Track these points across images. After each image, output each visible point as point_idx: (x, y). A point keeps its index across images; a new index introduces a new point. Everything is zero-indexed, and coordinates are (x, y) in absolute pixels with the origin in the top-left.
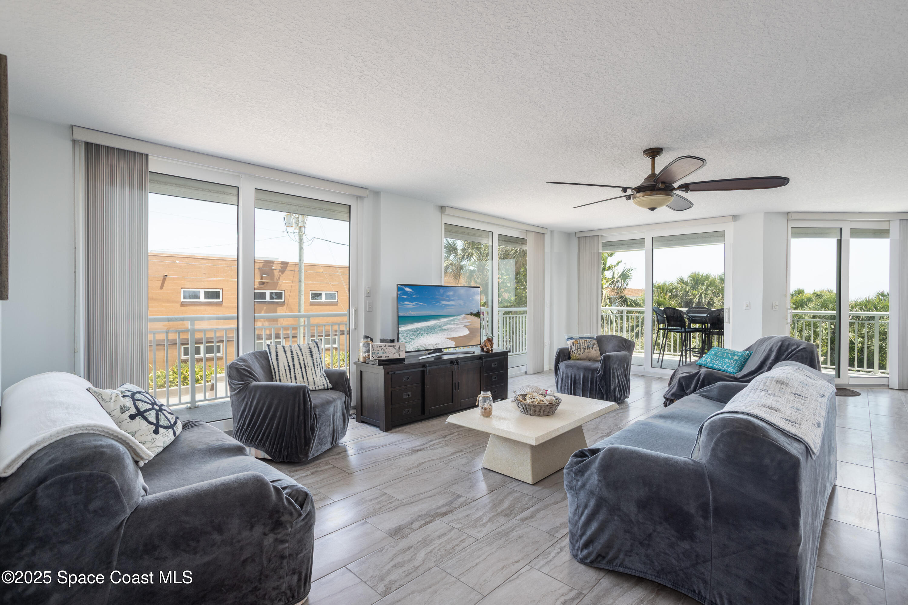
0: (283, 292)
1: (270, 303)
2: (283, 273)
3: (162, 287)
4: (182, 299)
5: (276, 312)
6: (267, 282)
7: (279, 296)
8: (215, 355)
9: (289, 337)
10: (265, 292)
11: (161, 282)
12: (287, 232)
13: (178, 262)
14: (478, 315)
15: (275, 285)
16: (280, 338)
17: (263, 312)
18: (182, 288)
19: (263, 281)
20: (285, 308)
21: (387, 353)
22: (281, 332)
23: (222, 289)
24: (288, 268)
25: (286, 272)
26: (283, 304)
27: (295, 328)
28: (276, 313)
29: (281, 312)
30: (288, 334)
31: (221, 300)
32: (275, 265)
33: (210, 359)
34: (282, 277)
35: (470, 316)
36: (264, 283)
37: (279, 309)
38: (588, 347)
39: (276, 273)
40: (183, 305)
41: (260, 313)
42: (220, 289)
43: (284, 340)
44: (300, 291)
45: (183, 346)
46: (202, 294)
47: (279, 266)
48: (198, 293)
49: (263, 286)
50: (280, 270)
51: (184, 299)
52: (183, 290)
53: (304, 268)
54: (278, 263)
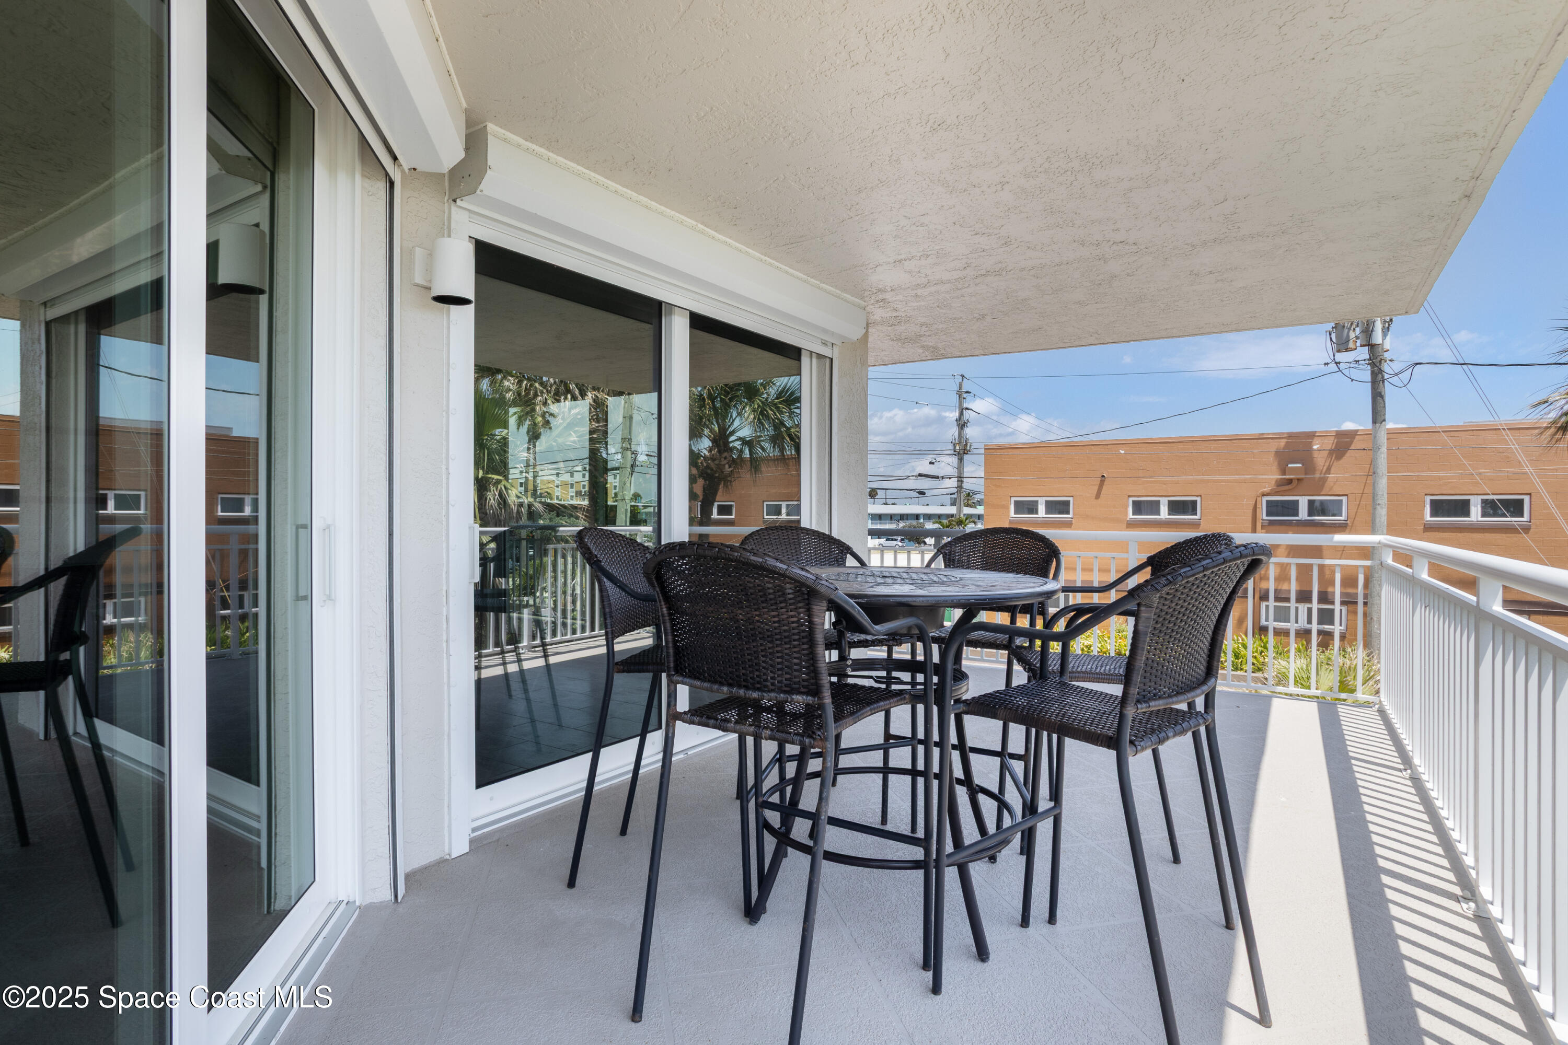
0: (1343, 499)
1: (1306, 523)
2: (1340, 456)
3: (1098, 496)
4: (1131, 516)
6: (1299, 480)
7: (1333, 507)
10: (1298, 501)
11: (1096, 488)
12: (1337, 363)
13: (1123, 452)
15: (1319, 486)
18: (1129, 496)
19: (1287, 477)
23: (1201, 496)
24: (1355, 445)
25: (1347, 453)
31: (1199, 516)
32: (1316, 442)
34: (1337, 466)
36: (1290, 481)
39: (1320, 460)
42: (1198, 496)
46: (1164, 506)
47: (1330, 443)
48: (1158, 503)
49: (1290, 487)
50: (1331, 452)
51: (1134, 514)
52: (1131, 499)
53: (1383, 438)
54: (1325, 435)
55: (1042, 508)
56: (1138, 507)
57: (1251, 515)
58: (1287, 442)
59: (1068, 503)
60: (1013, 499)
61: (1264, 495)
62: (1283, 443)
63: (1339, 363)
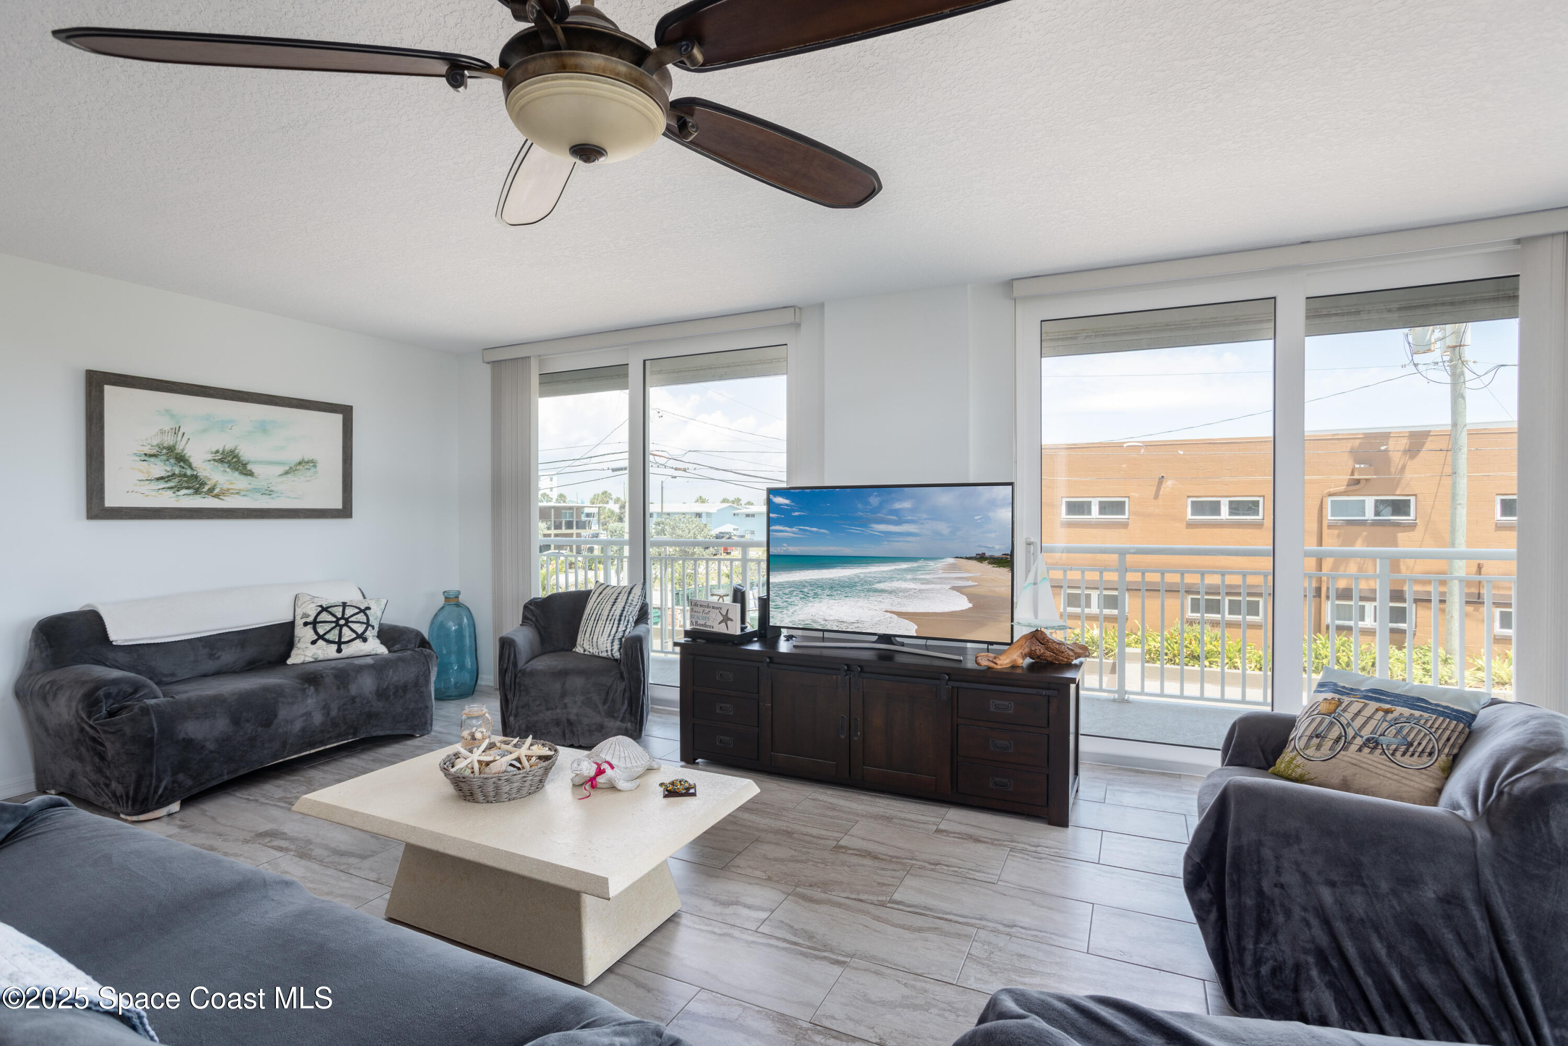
0: (1412, 499)
1: (1375, 523)
2: (1412, 457)
3: (1155, 496)
4: (1189, 516)
5: (1395, 543)
6: (1367, 480)
7: (1400, 507)
8: (1244, 618)
9: (1430, 601)
10: (1365, 501)
11: (1154, 488)
12: (1416, 365)
13: (1181, 452)
14: (1006, 561)
15: (1391, 484)
16: (1404, 601)
17: (1359, 541)
18: (1189, 497)
19: (1358, 477)
20: (1417, 534)
21: (711, 620)
22: (1406, 588)
23: (1264, 496)
24: (1428, 445)
25: (1421, 454)
26: (1412, 526)
27: (1443, 583)
28: (1396, 545)
29: (1406, 543)
30: (1429, 593)
31: (1260, 517)
32: (1392, 442)
33: (1236, 625)
34: (1411, 464)
35: (974, 563)
36: (1358, 482)
37: (1401, 536)
38: (1372, 744)
39: (1397, 458)
40: (1191, 525)
41: (1353, 546)
42: (1260, 496)
43: (1414, 605)
44: (1454, 497)
45: (1190, 597)
46: (1225, 506)
47: (1404, 443)
48: (1218, 504)
49: (1357, 487)
50: (1405, 452)
51: (1193, 514)
52: (1190, 500)
53: (1464, 439)
54: (1399, 436)
55: (1095, 509)
56: (1199, 508)
57: (1316, 515)
58: (1360, 443)
59: (1123, 503)
60: (1065, 500)
61: (1331, 495)
62: (1358, 441)
63: (1418, 364)
